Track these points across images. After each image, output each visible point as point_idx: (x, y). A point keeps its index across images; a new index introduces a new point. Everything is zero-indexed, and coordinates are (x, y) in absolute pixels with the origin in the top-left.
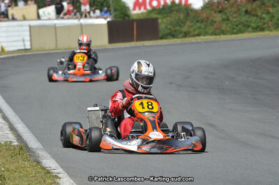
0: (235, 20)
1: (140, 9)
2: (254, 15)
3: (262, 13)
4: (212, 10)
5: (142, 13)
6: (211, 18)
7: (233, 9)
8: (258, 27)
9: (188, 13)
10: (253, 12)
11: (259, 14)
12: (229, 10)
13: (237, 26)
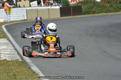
0: (115, 6)
1: (74, 2)
4: (105, 2)
5: (75, 4)
6: (105, 5)
7: (114, 2)
9: (95, 3)
12: (113, 2)
13: (116, 9)
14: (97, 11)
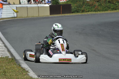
0: (104, 5)
1: (63, 0)
2: (112, 3)
3: (116, 2)
4: (94, 1)
5: (64, 2)
6: (94, 4)
7: (103, 1)
8: (114, 8)
9: (84, 2)
10: (112, 2)
11: (115, 3)
13: (105, 8)
14: (87, 9)
